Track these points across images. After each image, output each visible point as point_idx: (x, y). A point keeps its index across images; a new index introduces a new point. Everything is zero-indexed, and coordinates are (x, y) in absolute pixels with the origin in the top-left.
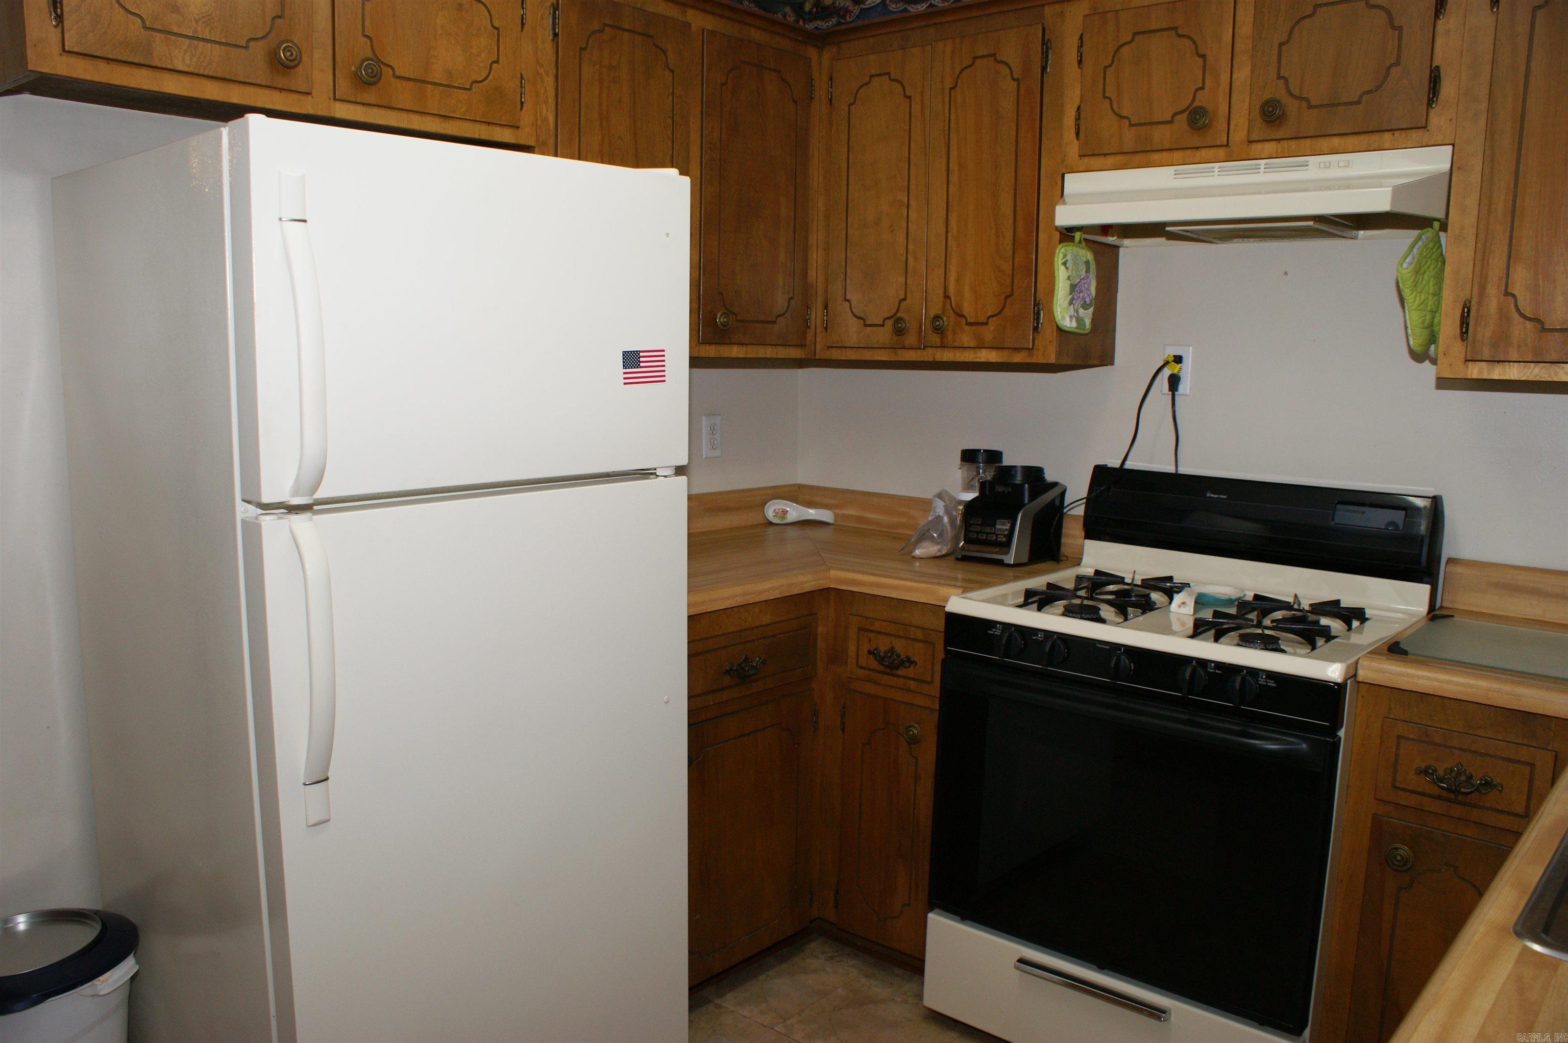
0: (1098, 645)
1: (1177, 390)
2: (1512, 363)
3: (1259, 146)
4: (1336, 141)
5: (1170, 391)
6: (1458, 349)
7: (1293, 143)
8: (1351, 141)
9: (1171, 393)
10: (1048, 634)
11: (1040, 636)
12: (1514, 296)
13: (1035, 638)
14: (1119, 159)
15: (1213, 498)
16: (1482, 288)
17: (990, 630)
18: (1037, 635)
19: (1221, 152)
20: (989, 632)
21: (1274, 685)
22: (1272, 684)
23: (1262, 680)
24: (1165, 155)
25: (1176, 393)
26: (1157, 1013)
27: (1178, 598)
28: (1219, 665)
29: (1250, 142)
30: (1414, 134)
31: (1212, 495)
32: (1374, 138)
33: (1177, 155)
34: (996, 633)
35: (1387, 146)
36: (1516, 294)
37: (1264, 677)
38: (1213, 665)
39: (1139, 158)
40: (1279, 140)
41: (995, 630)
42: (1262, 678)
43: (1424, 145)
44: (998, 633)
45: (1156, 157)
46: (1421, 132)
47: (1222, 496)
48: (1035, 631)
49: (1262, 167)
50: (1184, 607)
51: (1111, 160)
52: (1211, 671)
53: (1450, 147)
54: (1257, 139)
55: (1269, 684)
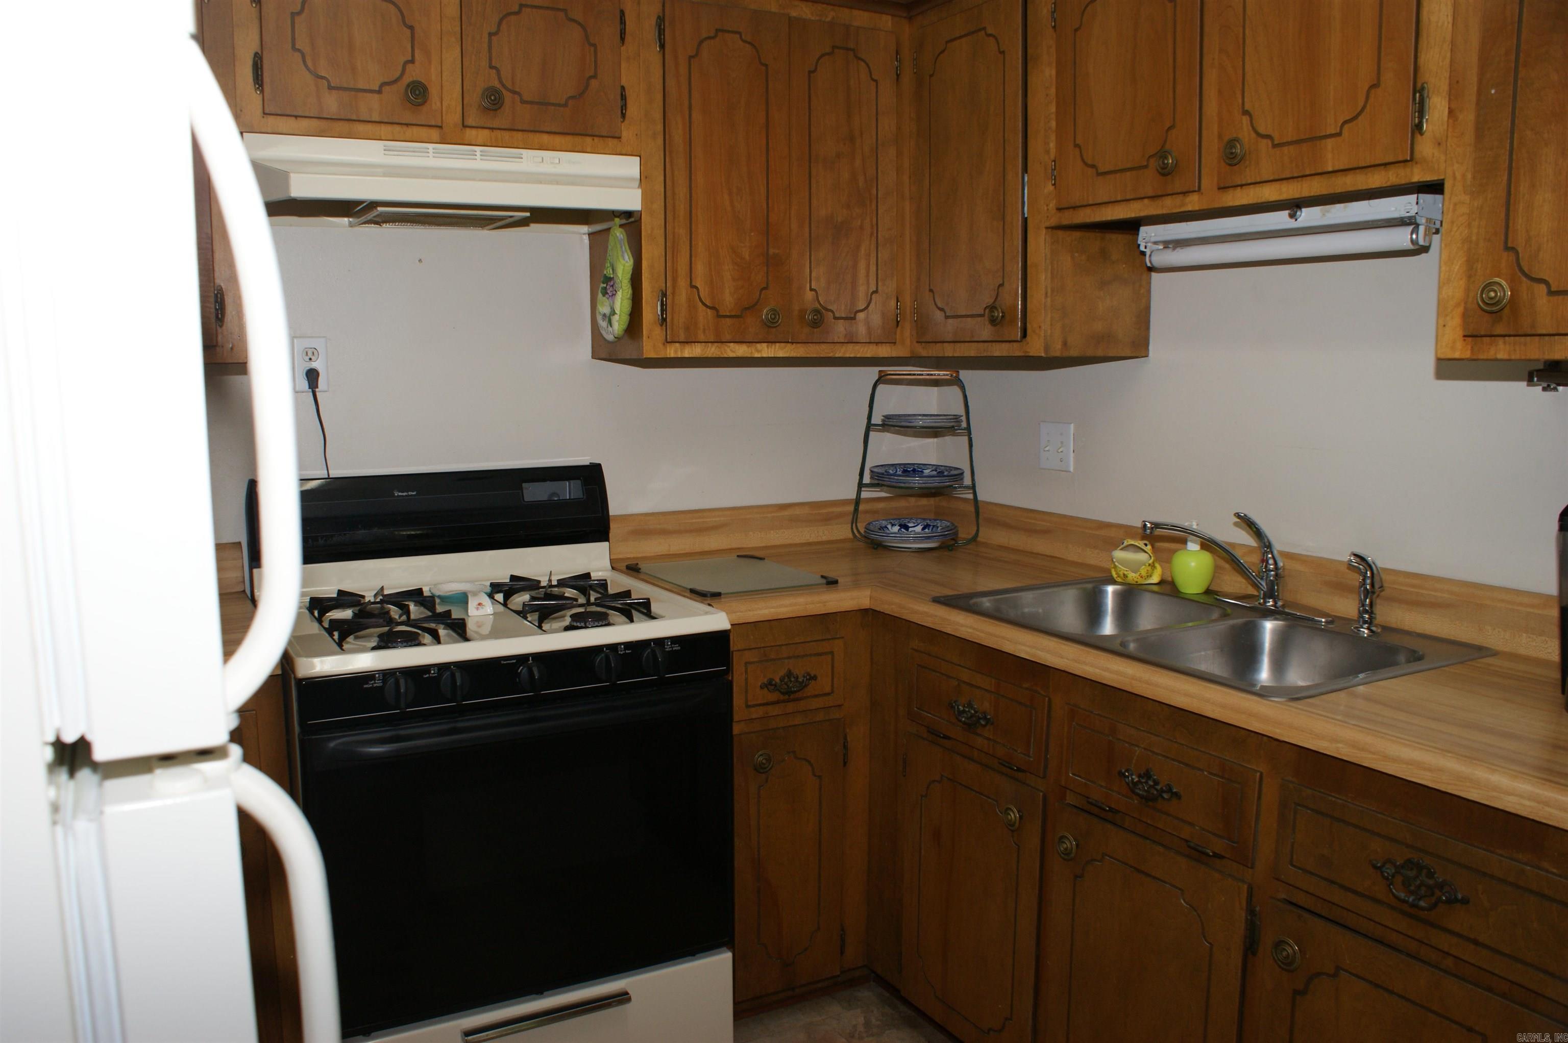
0: (502, 662)
1: (317, 387)
2: (696, 344)
3: (474, 132)
4: (545, 138)
5: (310, 388)
6: (658, 332)
7: (506, 134)
8: (558, 139)
9: (311, 390)
10: (443, 667)
11: (432, 672)
12: (697, 288)
13: (427, 675)
14: (315, 123)
16: (675, 280)
17: (367, 683)
18: (429, 673)
19: (435, 133)
20: (365, 686)
21: (679, 648)
22: (677, 647)
23: (668, 647)
24: (369, 127)
25: (317, 390)
26: (622, 998)
28: (628, 645)
29: (464, 126)
30: (611, 142)
31: (400, 494)
32: (578, 139)
33: (384, 130)
34: (375, 685)
35: (589, 150)
36: (698, 286)
37: (669, 643)
38: (622, 646)
39: (339, 126)
40: (492, 129)
41: (373, 682)
42: (668, 645)
43: (618, 153)
44: (378, 684)
45: (361, 127)
46: (615, 141)
47: (410, 493)
48: (425, 669)
49: (478, 153)
51: (305, 123)
52: (622, 653)
53: (639, 158)
54: (474, 124)
55: (674, 649)
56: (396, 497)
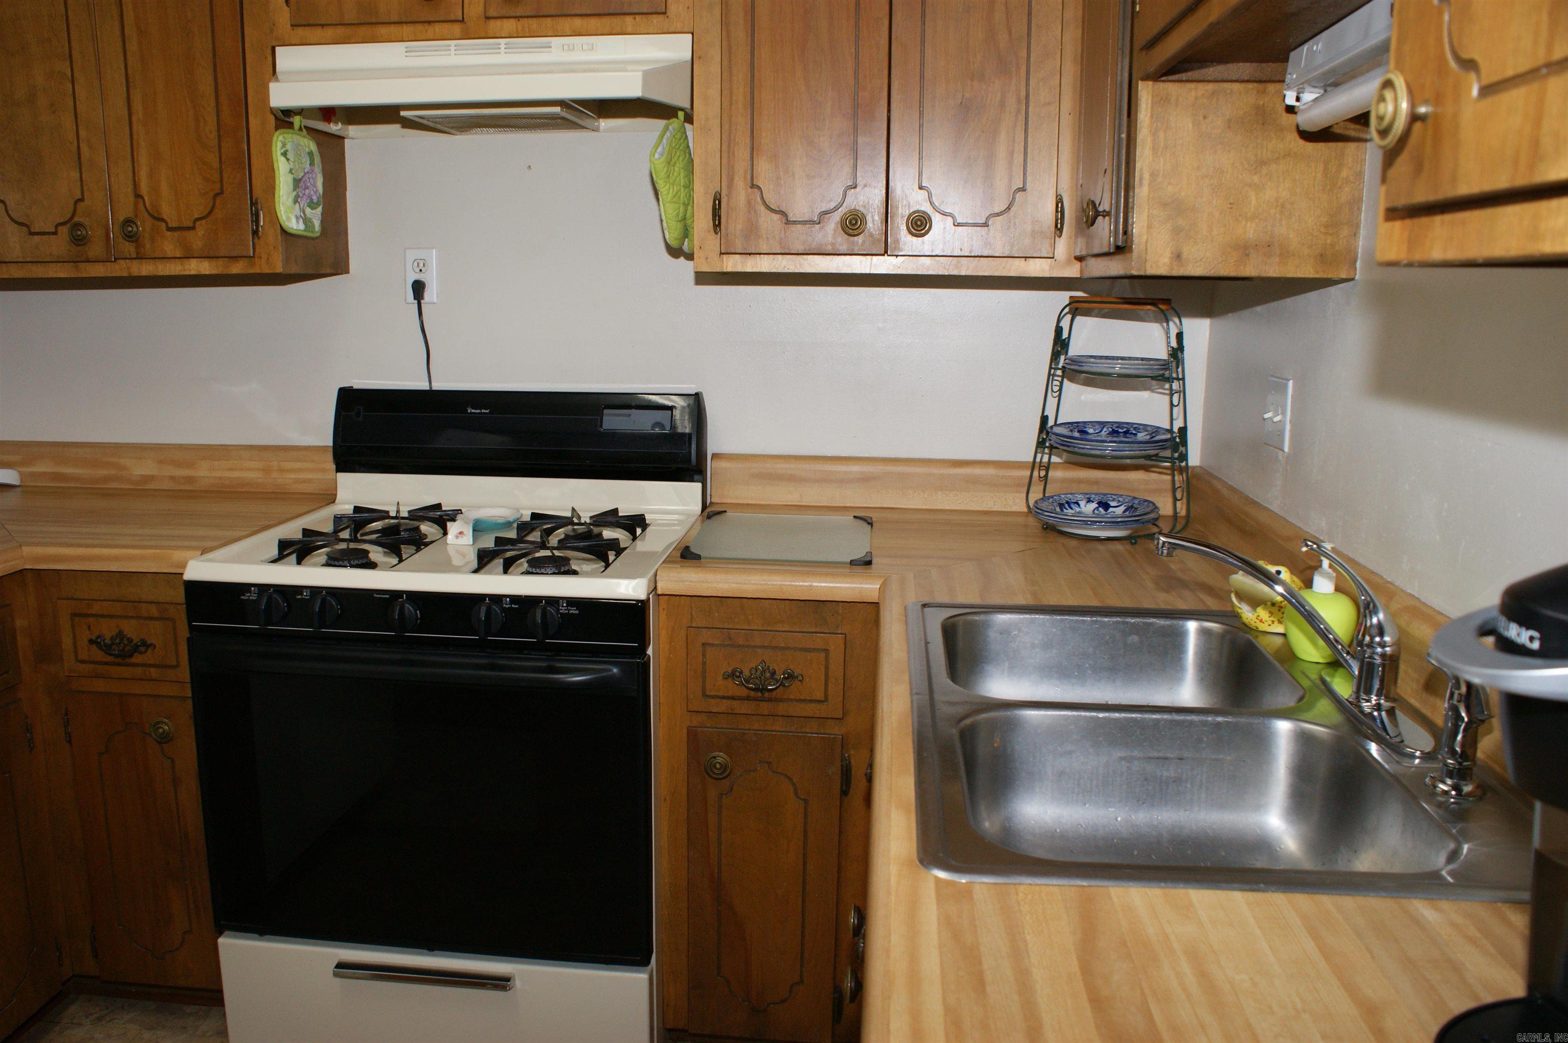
0: (375, 595)
1: (423, 298)
2: (762, 256)
3: (498, 23)
4: (577, 22)
5: (415, 299)
6: (712, 243)
7: (533, 23)
8: (593, 22)
9: (416, 301)
10: (315, 591)
11: (305, 594)
12: (759, 188)
13: (300, 597)
14: (340, 31)
15: (475, 413)
16: (731, 180)
17: (244, 595)
18: (302, 594)
19: (457, 28)
20: (242, 597)
21: (577, 612)
22: (574, 611)
23: (563, 608)
24: (393, 29)
25: (422, 301)
26: (501, 983)
27: (453, 528)
28: (515, 599)
29: (488, 18)
30: (656, 19)
31: (473, 411)
32: (616, 21)
33: (407, 30)
34: (251, 598)
35: (629, 30)
36: (762, 187)
37: (565, 605)
38: (508, 599)
39: (363, 31)
40: (517, 18)
41: (249, 594)
42: (563, 606)
43: (666, 31)
44: (254, 597)
45: (383, 30)
46: (661, 17)
47: (483, 411)
48: (298, 589)
49: (503, 46)
50: (462, 537)
51: (329, 32)
52: (507, 606)
53: (690, 36)
54: (495, 15)
55: (571, 612)
56: (469, 413)
